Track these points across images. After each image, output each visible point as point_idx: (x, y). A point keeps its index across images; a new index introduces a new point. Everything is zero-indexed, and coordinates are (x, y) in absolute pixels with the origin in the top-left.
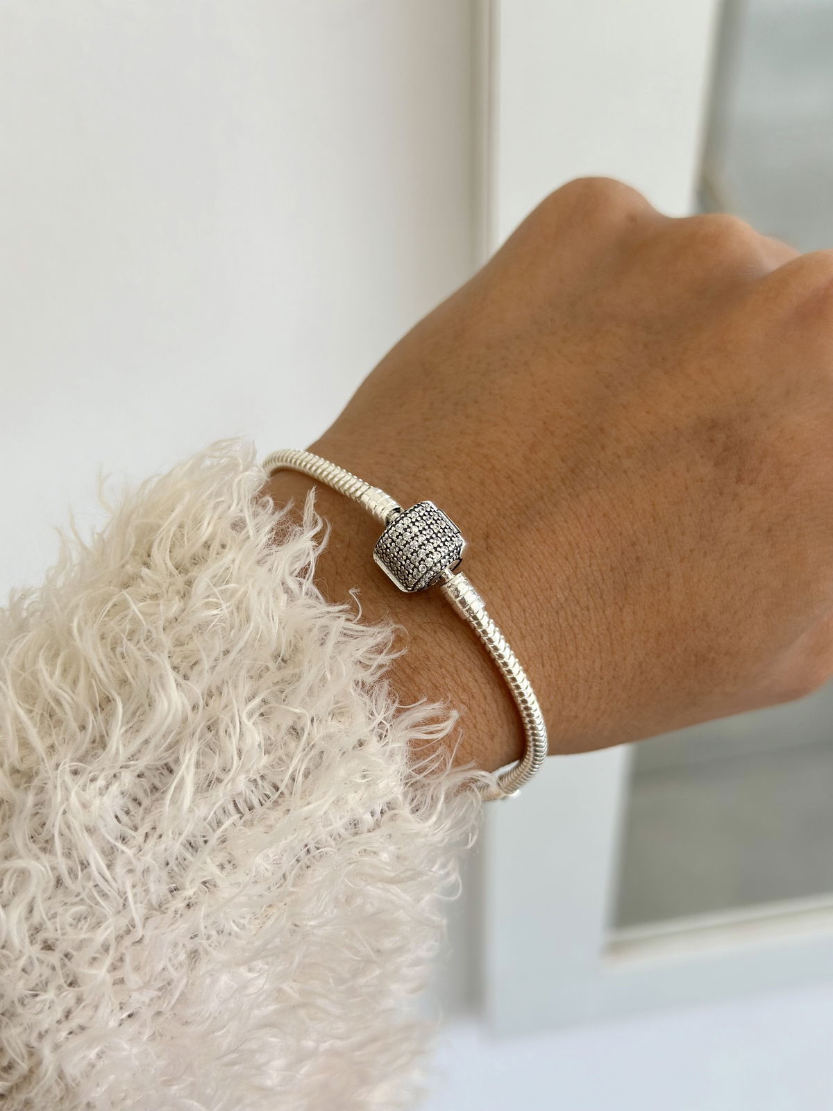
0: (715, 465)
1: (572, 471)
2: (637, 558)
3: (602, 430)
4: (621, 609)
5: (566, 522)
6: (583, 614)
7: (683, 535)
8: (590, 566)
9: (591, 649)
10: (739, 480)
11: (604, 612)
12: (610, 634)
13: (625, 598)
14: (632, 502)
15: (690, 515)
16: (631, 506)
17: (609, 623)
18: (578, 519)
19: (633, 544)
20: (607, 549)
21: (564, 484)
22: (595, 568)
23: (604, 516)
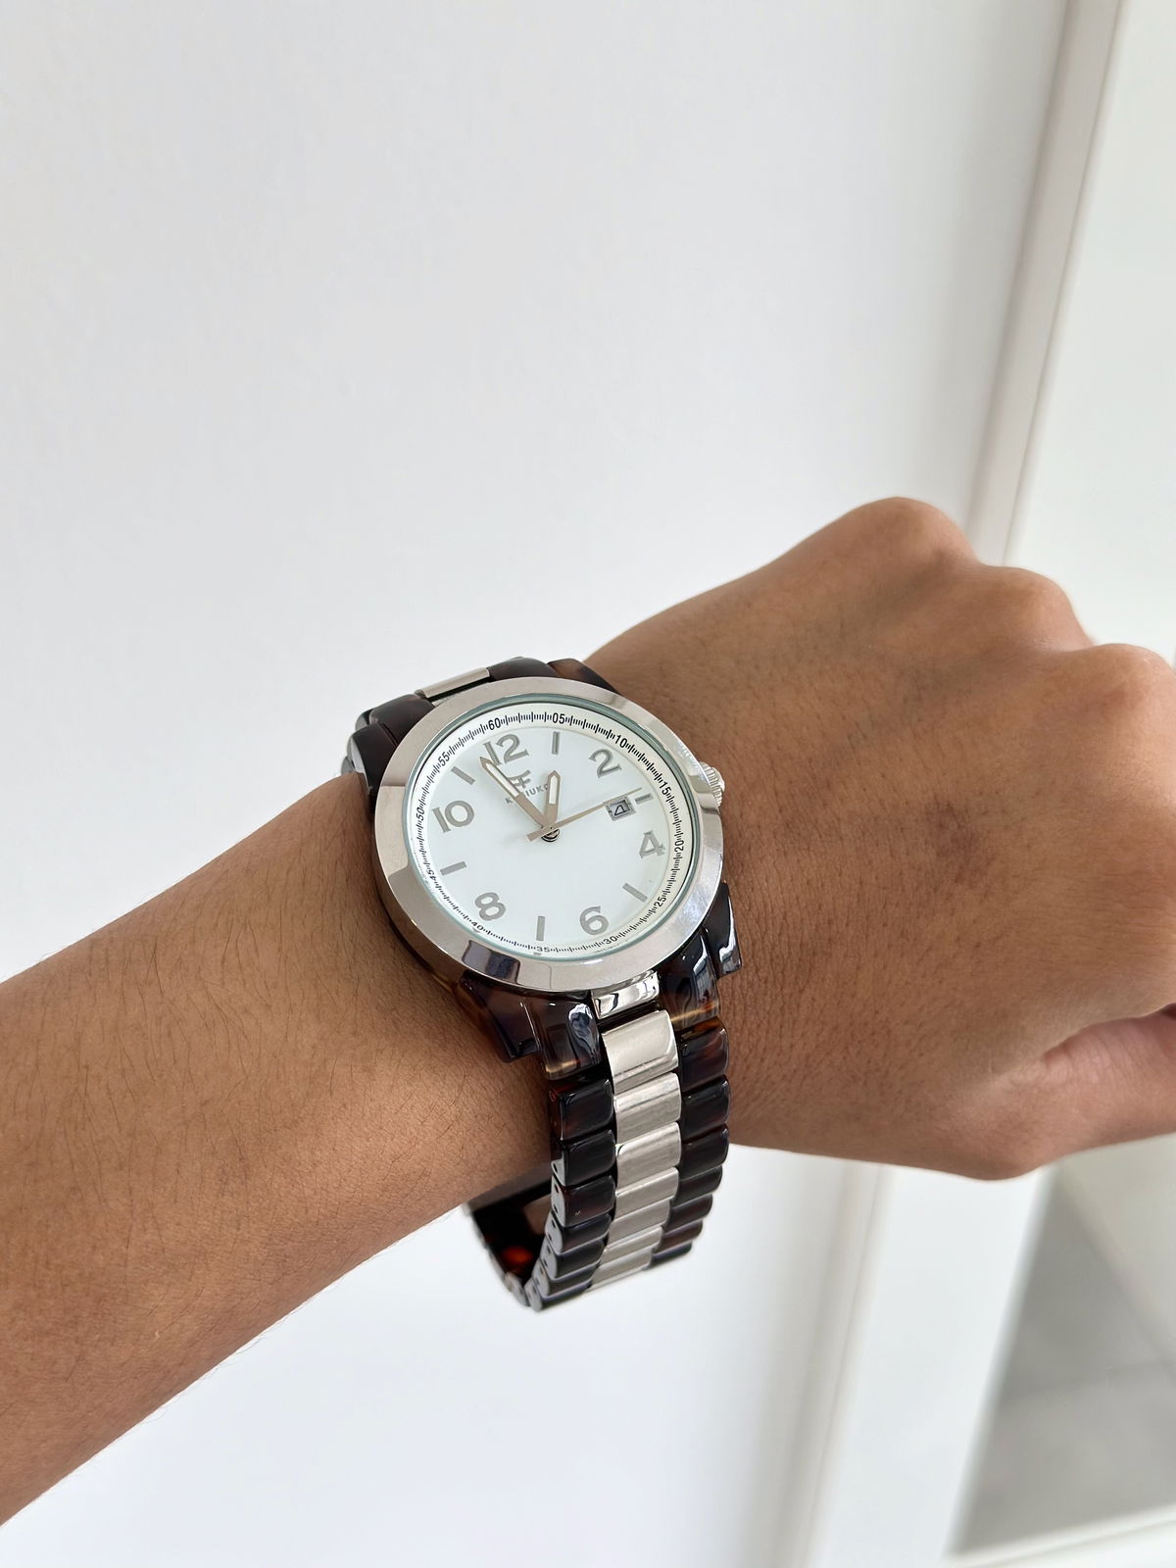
1: (788, 826)
2: (830, 940)
3: (829, 785)
4: (801, 991)
6: (759, 986)
7: (885, 925)
9: (758, 1026)
10: (958, 879)
12: (783, 1015)
13: (808, 981)
14: (840, 875)
16: (838, 878)
17: (785, 1003)
18: (780, 881)
19: (830, 922)
20: (802, 920)
21: (775, 837)
22: (784, 938)
23: (808, 883)
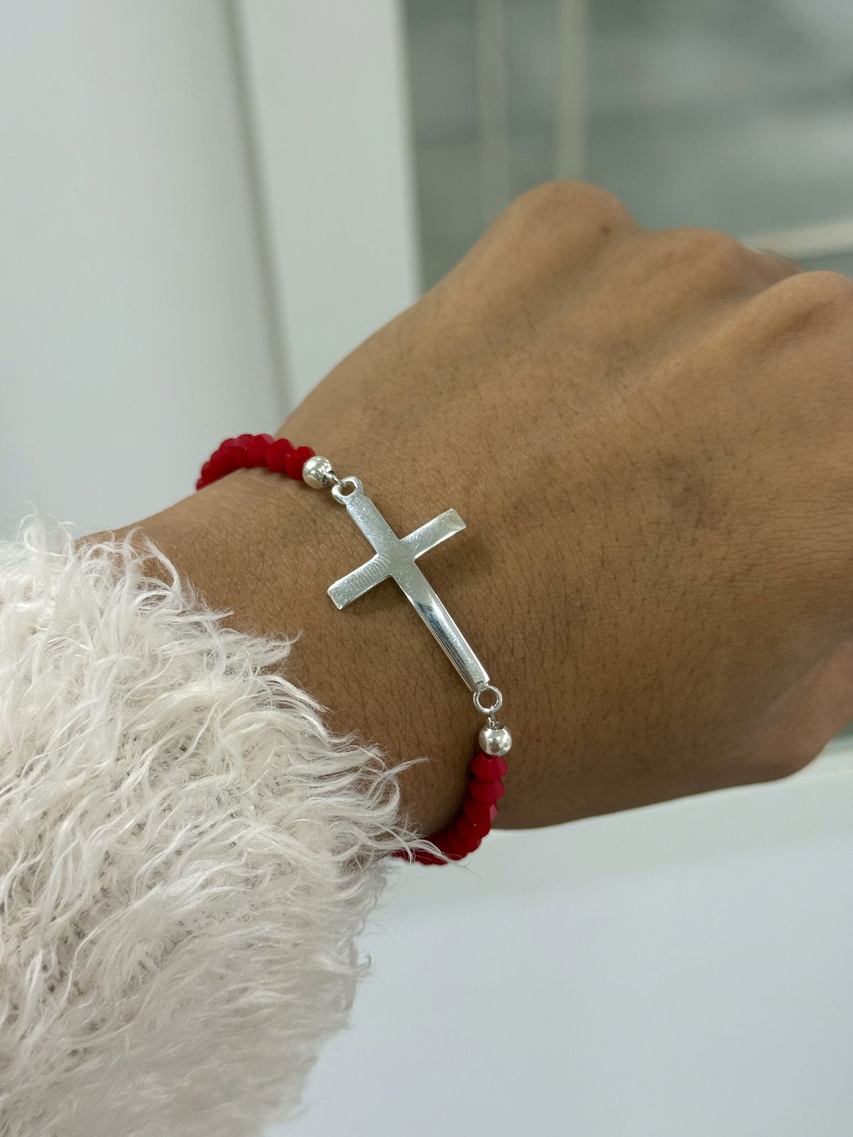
0: (674, 506)
5: (504, 562)
8: (529, 612)
11: (542, 665)
15: (643, 560)
